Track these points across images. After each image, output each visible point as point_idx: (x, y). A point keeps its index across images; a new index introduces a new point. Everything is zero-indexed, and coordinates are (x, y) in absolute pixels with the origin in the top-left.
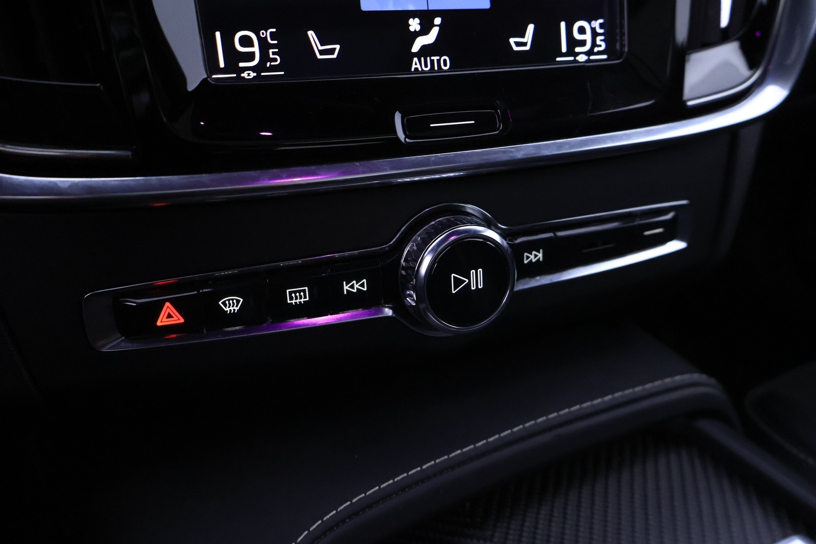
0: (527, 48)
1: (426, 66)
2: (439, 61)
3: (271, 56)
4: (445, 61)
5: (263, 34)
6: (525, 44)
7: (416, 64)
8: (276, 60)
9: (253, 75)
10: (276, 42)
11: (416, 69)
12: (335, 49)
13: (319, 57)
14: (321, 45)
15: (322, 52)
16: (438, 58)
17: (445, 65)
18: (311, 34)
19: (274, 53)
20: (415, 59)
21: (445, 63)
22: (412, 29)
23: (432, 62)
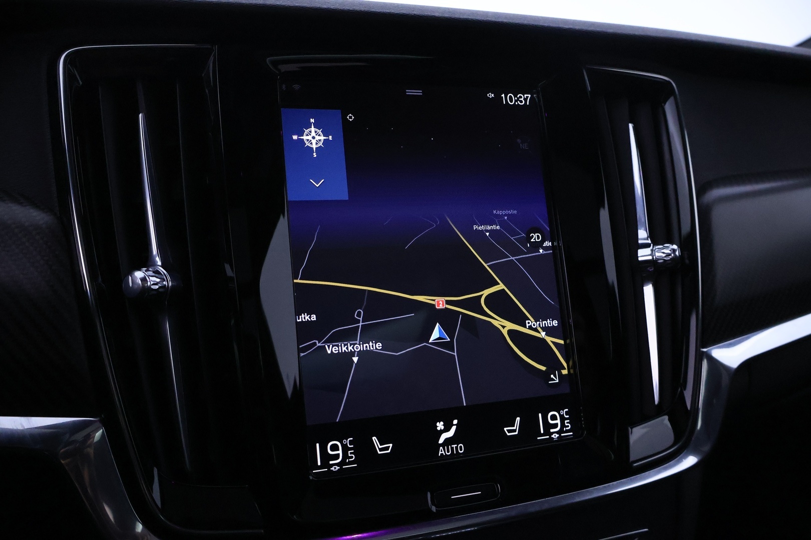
0: (517, 433)
1: (448, 452)
2: (457, 448)
3: (350, 455)
5: (345, 442)
6: (515, 431)
7: (441, 451)
8: (352, 457)
9: (338, 468)
10: (352, 446)
11: (442, 454)
12: (390, 446)
13: (379, 453)
14: (381, 445)
15: (381, 450)
16: (456, 445)
17: (461, 450)
18: (374, 438)
19: (351, 453)
20: (441, 448)
21: (461, 448)
22: (439, 429)
23: (452, 448)
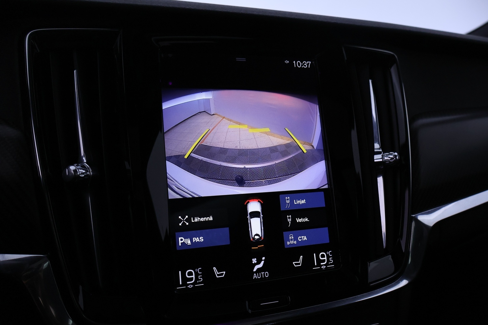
1: (259, 277)
4: (267, 273)
5: (196, 270)
6: (299, 264)
7: (255, 276)
8: (201, 280)
9: (192, 286)
10: (201, 273)
11: (255, 278)
12: (224, 273)
13: (217, 277)
14: (218, 272)
15: (218, 275)
16: (264, 273)
17: (267, 275)
18: (214, 268)
19: (200, 277)
20: (255, 274)
21: (267, 274)
22: (253, 262)
23: (262, 274)
